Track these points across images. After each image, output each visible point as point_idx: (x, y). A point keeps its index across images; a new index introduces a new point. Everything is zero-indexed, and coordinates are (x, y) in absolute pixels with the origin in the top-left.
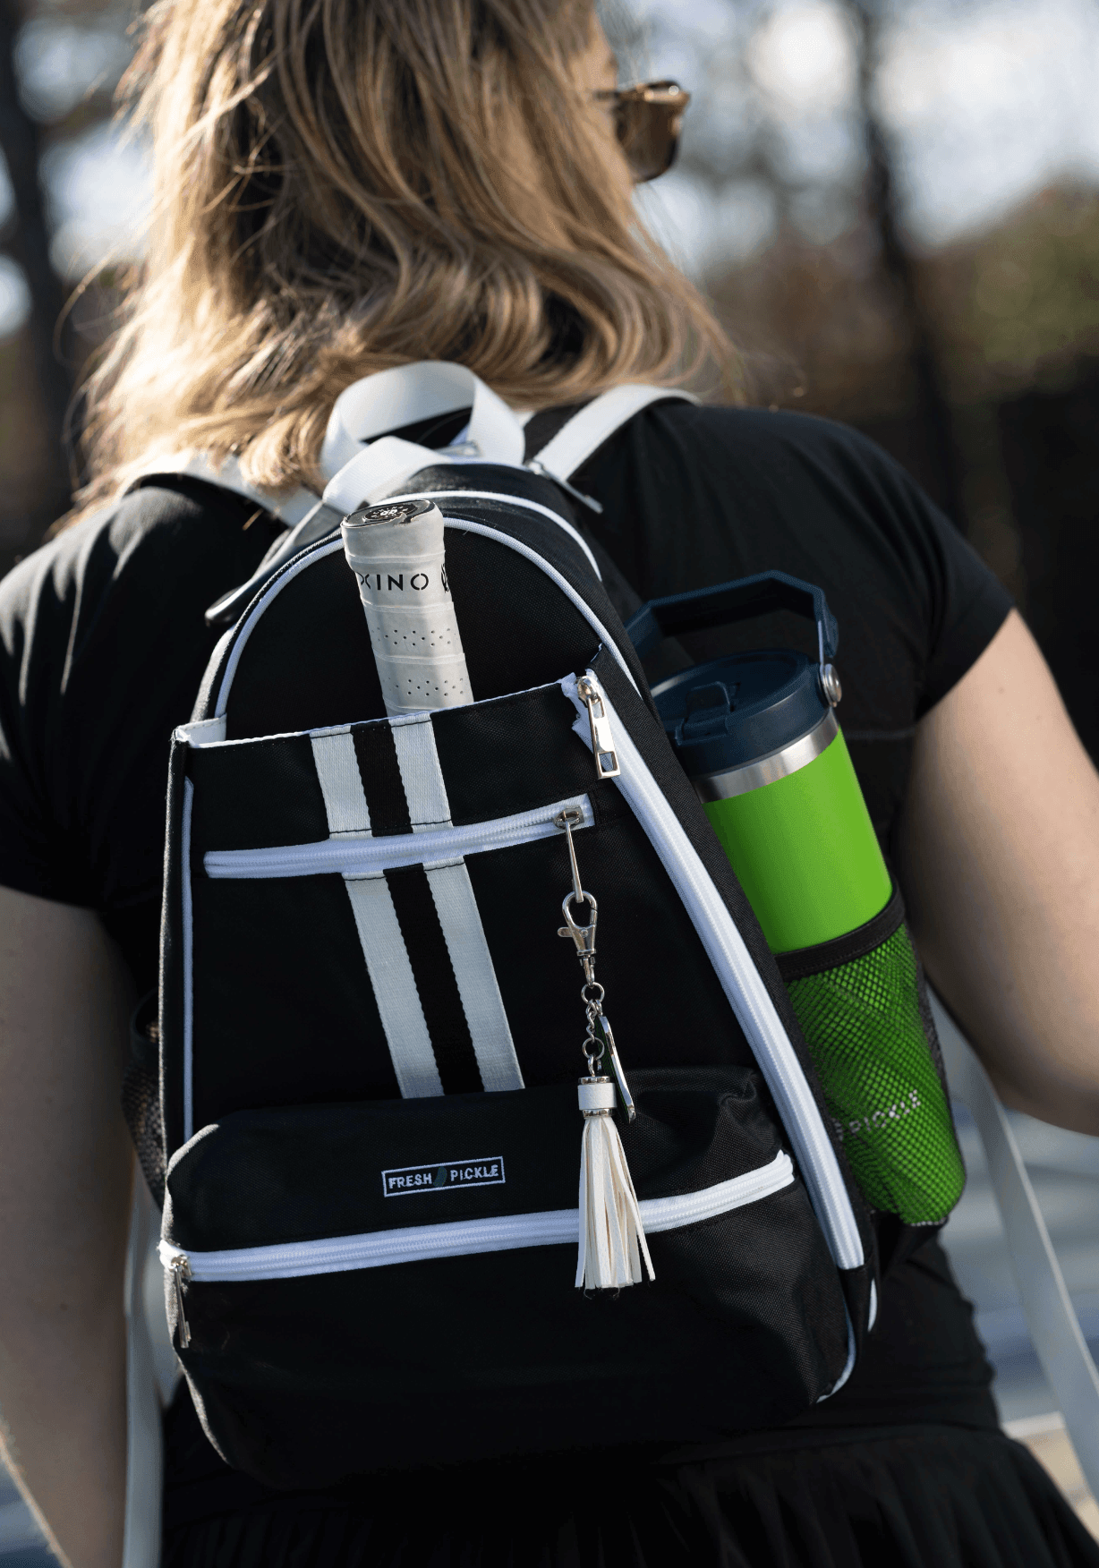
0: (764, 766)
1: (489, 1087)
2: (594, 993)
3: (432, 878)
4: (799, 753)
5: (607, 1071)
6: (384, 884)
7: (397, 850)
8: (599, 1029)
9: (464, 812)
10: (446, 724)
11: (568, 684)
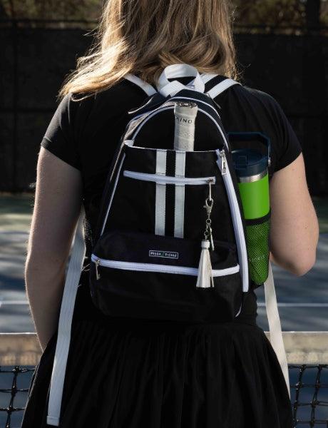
0: (248, 178)
1: (175, 236)
2: (209, 221)
3: (176, 188)
4: (255, 178)
5: (209, 239)
6: (165, 187)
7: (170, 180)
8: (209, 230)
9: (188, 175)
10: (188, 154)
11: (217, 151)
